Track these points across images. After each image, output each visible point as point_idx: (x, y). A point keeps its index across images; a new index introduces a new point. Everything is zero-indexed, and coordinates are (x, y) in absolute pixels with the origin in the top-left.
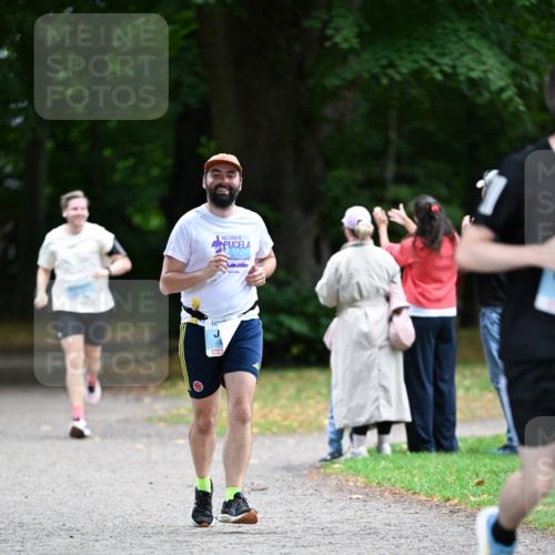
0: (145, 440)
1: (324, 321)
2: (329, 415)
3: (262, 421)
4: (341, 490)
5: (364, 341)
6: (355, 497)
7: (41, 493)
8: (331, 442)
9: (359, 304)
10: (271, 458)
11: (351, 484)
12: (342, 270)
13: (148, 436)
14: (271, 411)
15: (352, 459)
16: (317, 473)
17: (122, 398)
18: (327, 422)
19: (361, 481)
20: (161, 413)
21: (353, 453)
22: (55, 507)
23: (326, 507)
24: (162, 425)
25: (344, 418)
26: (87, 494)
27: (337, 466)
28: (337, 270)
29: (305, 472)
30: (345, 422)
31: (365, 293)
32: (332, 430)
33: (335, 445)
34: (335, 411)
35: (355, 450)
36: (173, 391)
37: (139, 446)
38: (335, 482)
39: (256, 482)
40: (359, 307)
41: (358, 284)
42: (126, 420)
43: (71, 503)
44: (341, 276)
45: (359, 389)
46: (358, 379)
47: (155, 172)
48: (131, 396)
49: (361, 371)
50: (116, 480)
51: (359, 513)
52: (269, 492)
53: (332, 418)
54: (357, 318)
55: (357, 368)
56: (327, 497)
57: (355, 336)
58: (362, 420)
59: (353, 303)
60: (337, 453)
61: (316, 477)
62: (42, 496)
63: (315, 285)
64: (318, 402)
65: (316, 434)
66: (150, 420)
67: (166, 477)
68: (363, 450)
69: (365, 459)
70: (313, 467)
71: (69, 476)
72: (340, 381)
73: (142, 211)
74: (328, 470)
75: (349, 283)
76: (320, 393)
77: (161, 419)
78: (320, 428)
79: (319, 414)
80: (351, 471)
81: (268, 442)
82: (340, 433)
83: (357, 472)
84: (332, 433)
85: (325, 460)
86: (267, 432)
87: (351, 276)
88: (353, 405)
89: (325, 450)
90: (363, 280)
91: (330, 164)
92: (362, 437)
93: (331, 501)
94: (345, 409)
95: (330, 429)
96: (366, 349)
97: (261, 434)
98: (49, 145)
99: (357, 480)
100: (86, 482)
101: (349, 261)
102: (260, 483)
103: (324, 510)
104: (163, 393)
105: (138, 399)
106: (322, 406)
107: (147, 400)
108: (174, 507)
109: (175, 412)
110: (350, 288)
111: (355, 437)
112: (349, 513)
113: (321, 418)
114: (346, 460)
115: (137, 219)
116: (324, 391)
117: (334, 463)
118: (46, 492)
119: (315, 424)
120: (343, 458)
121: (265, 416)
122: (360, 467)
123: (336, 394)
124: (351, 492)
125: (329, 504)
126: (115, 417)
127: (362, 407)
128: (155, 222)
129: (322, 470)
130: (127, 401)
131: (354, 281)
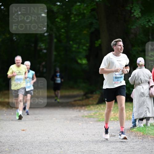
0: (82, 122)
1: (131, 89)
2: (133, 115)
3: (114, 117)
4: (136, 136)
5: (142, 95)
6: (140, 138)
7: (53, 137)
8: (133, 123)
9: (141, 84)
10: (116, 127)
11: (139, 134)
12: (136, 75)
13: (82, 121)
14: (117, 114)
15: (139, 127)
16: (129, 131)
17: (75, 110)
18: (132, 117)
19: (141, 134)
20: (86, 115)
21: (140, 126)
22: (57, 141)
23: (132, 141)
24: (86, 118)
25: (137, 116)
26: (66, 137)
27: (135, 129)
28: (135, 75)
29: (126, 131)
30: (137, 117)
31: (142, 81)
32: (133, 119)
33: (134, 123)
34: (134, 114)
35: (140, 125)
36: (89, 109)
37: (80, 124)
38: (134, 134)
39: (112, 134)
40: (141, 85)
41: (141, 79)
42: (76, 117)
43: (61, 140)
44: (136, 77)
45: (141, 108)
46: (141, 105)
47: (85, 48)
48: (78, 110)
49: (141, 103)
50: (74, 133)
51: (141, 142)
52: (116, 136)
53: (133, 116)
54: (140, 88)
55: (140, 102)
56: (132, 138)
57: (139, 93)
58: (142, 117)
59: (139, 84)
60: (135, 126)
61: (129, 132)
62: (53, 138)
63: (129, 78)
64: (130, 112)
65: (129, 120)
66: (83, 117)
67: (87, 132)
68: (142, 125)
69: (142, 128)
70: (128, 130)
71: (60, 132)
72: (135, 106)
73: (81, 59)
74: (132, 131)
75: (138, 79)
76: (130, 109)
77: (86, 117)
78: (130, 119)
79: (130, 115)
80: (139, 131)
81: (116, 123)
82: (135, 120)
83: (140, 131)
84: (133, 120)
85: (132, 128)
86: (116, 120)
87: (139, 77)
88: (139, 112)
89: (131, 125)
90: (142, 78)
91: (133, 46)
92: (142, 121)
93: (133, 139)
94: (137, 114)
95: (132, 119)
96: (143, 97)
97: (114, 120)
98: (55, 40)
99: (140, 133)
100: (65, 134)
101: (138, 73)
102: (113, 134)
103: (131, 142)
104: (86, 109)
105: (80, 111)
106: (131, 112)
107: (82, 111)
108: (89, 141)
109: (90, 114)
110: (139, 80)
111: (140, 121)
112: (138, 143)
113: (130, 116)
114: (137, 128)
115: (79, 61)
116: (131, 108)
117: (134, 128)
118: (54, 137)
119: (129, 118)
120: (136, 127)
121: (115, 116)
122: (141, 129)
123: (134, 109)
124: (139, 137)
125: (133, 140)
126: (73, 116)
127: (142, 113)
128: (84, 61)
129: (131, 131)
130: (77, 111)
131: (140, 78)
